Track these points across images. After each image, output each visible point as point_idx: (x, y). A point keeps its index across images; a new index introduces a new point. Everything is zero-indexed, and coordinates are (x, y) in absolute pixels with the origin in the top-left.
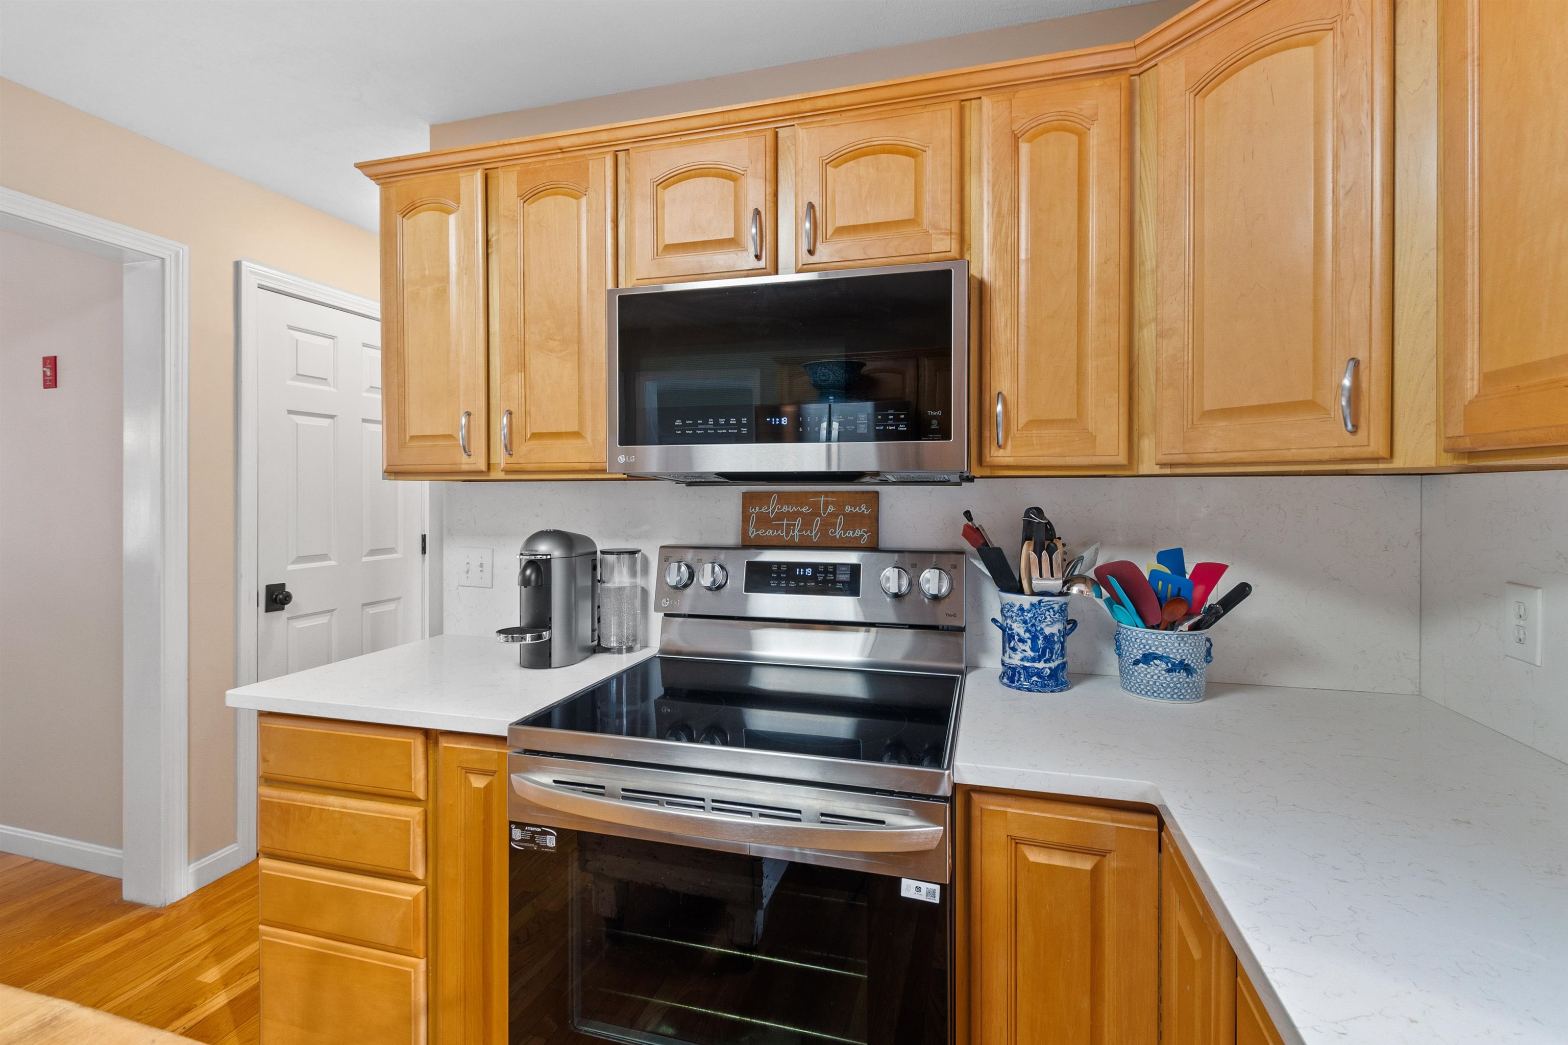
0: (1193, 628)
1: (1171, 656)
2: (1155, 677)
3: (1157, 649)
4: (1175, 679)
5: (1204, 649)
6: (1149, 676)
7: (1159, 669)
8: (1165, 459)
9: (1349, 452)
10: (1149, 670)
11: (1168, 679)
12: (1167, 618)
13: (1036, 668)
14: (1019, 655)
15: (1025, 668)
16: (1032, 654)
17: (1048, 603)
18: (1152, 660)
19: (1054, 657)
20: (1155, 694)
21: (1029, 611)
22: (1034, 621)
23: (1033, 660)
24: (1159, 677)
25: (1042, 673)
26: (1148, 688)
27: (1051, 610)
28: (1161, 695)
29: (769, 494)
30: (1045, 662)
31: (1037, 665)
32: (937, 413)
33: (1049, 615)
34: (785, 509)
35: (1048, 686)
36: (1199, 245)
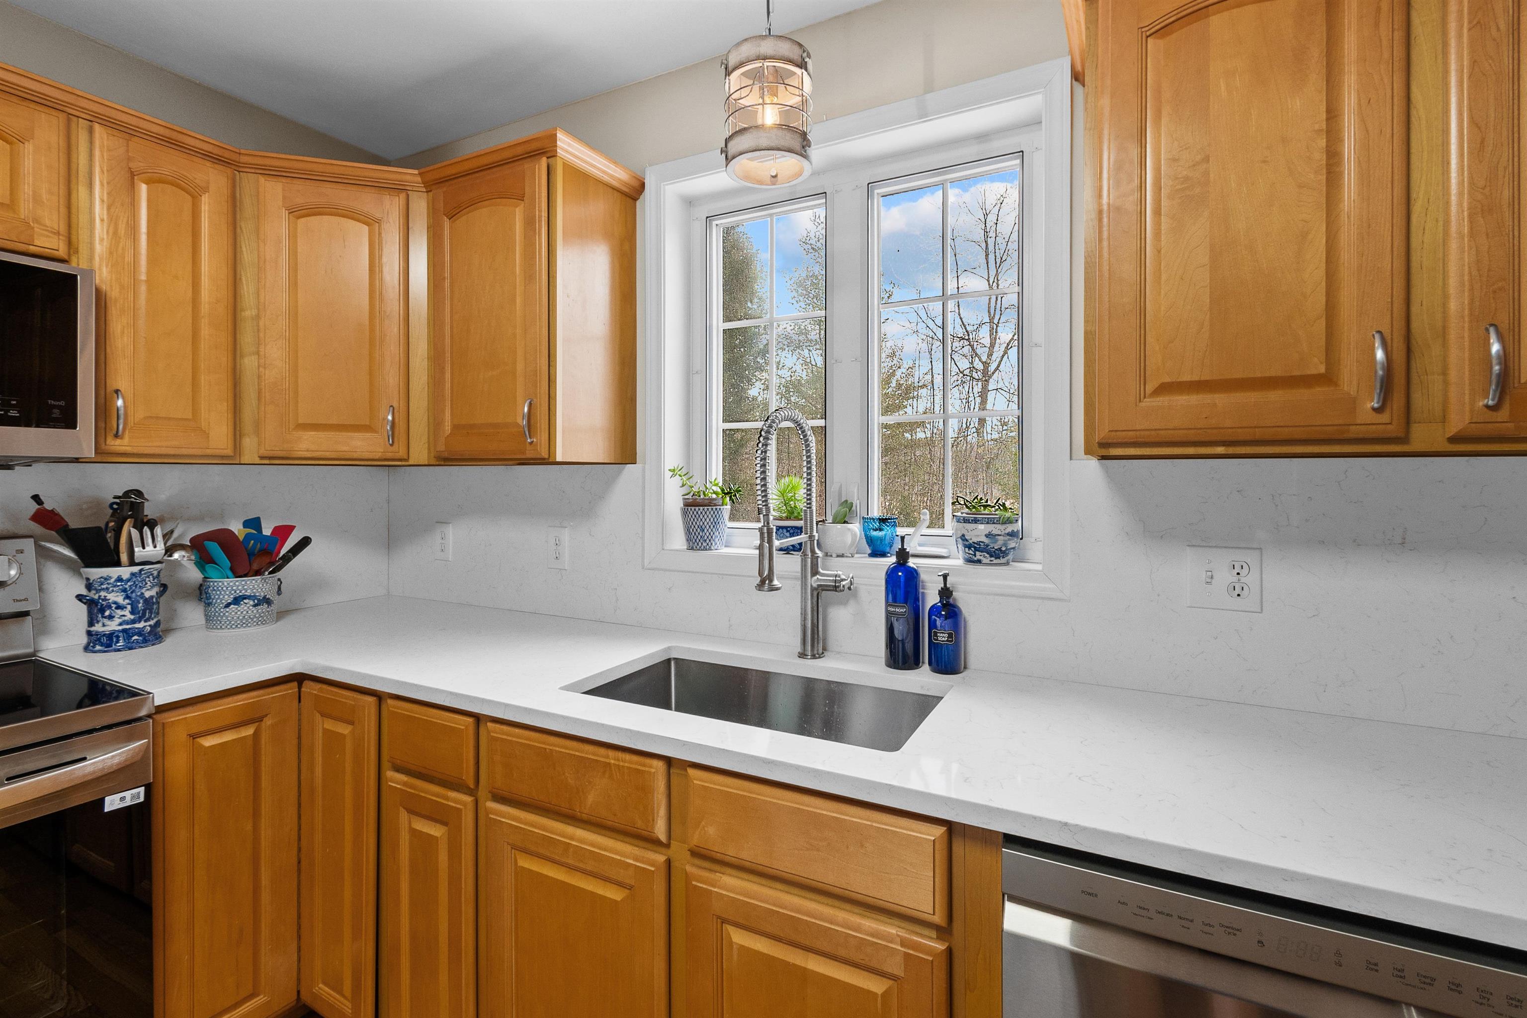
0: (270, 573)
1: (257, 594)
2: (245, 613)
3: (246, 591)
4: (260, 611)
5: (276, 587)
6: (239, 613)
7: (248, 605)
8: (266, 454)
9: (389, 455)
10: (239, 609)
11: (255, 612)
12: (255, 566)
13: (137, 628)
14: (117, 621)
15: (124, 630)
16: (132, 617)
17: (149, 571)
18: (242, 601)
19: (153, 616)
20: (244, 625)
21: (128, 580)
22: (134, 588)
23: (133, 622)
24: (247, 612)
25: (143, 631)
26: (238, 622)
27: (151, 577)
28: (249, 625)
30: (145, 621)
31: (137, 625)
32: (60, 403)
33: (149, 581)
35: (149, 640)
36: (293, 314)
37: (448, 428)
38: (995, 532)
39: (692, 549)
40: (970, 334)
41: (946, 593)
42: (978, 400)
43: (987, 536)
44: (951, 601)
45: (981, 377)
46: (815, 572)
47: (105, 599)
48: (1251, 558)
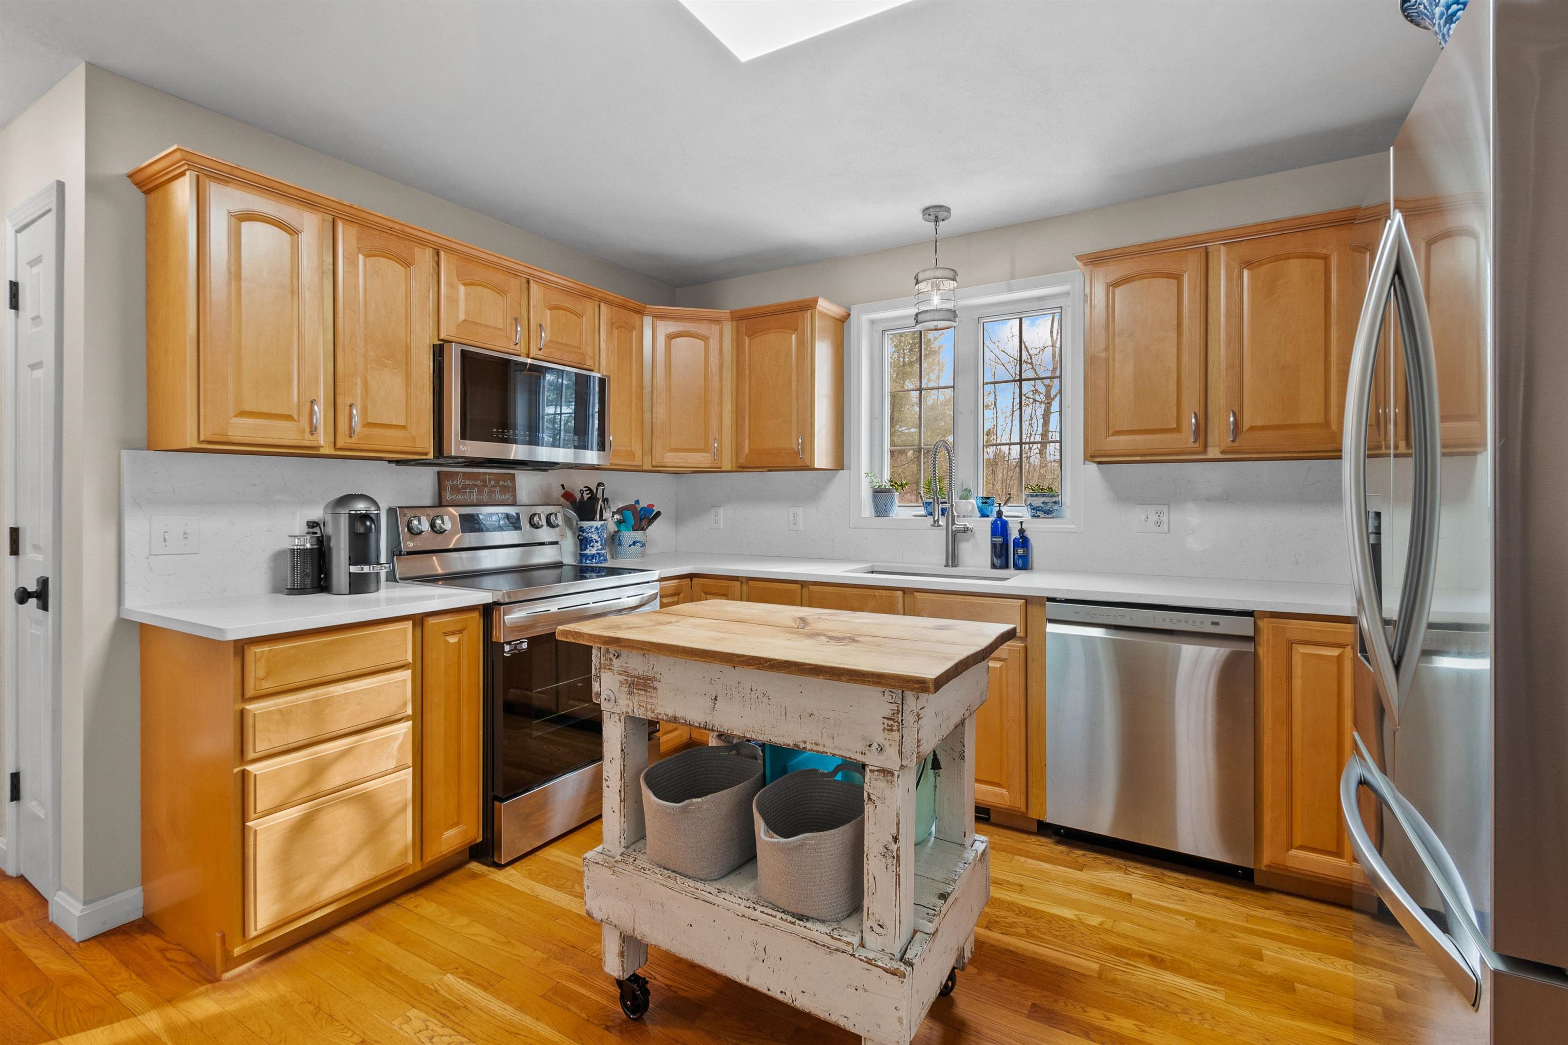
1: (641, 541)
3: (638, 539)
6: (634, 550)
7: (639, 546)
8: (656, 464)
9: (714, 465)
10: (635, 548)
11: (641, 550)
14: (595, 548)
15: (598, 554)
16: (601, 547)
18: (636, 543)
21: (600, 528)
23: (601, 550)
24: (638, 550)
25: (605, 555)
26: (633, 555)
28: (637, 557)
29: (457, 473)
30: (605, 550)
31: (602, 552)
34: (467, 482)
35: (606, 560)
36: (669, 389)
37: (746, 451)
38: (1047, 501)
39: (879, 516)
40: (1033, 357)
41: (1022, 531)
42: (1041, 421)
43: (1042, 503)
44: (1024, 535)
45: (1043, 400)
46: (953, 523)
47: (591, 537)
48: (1164, 508)
